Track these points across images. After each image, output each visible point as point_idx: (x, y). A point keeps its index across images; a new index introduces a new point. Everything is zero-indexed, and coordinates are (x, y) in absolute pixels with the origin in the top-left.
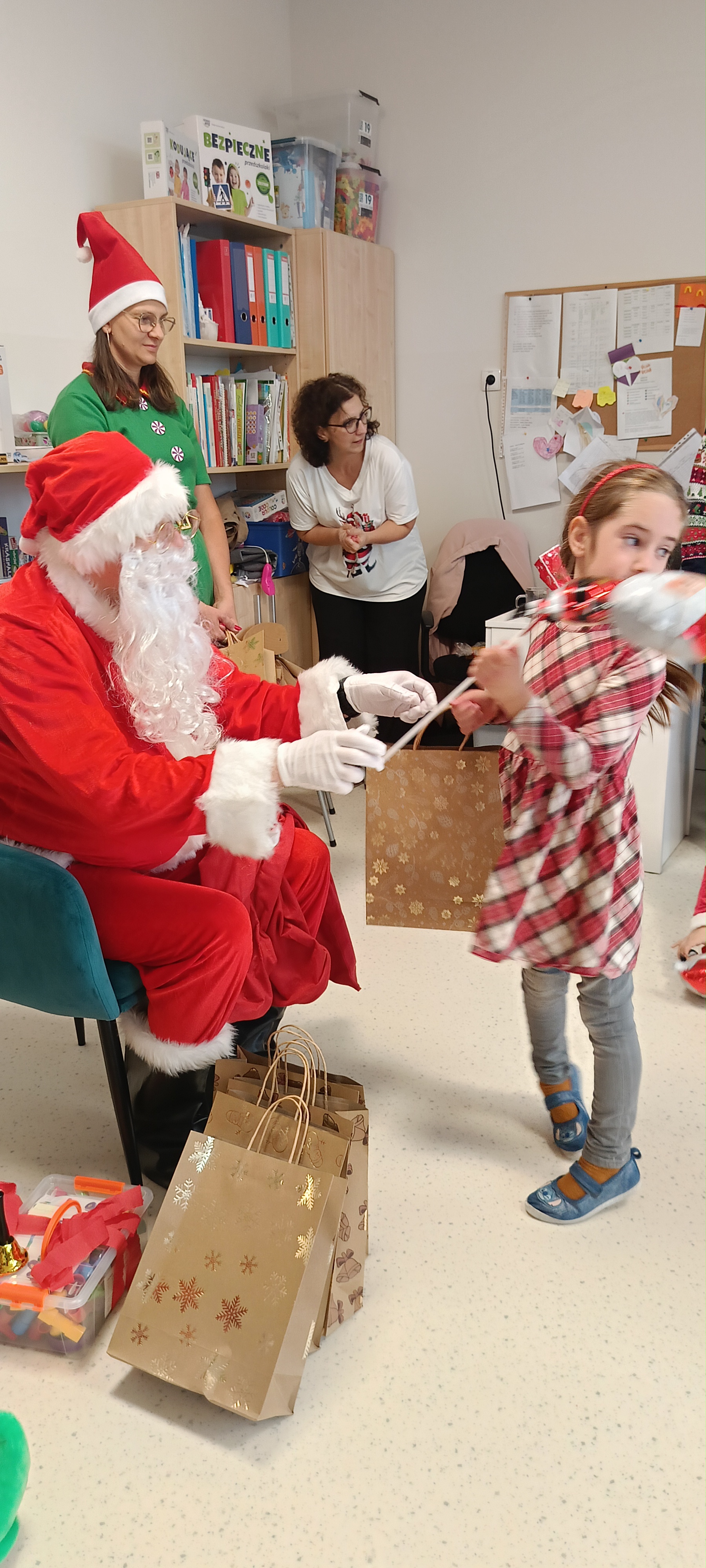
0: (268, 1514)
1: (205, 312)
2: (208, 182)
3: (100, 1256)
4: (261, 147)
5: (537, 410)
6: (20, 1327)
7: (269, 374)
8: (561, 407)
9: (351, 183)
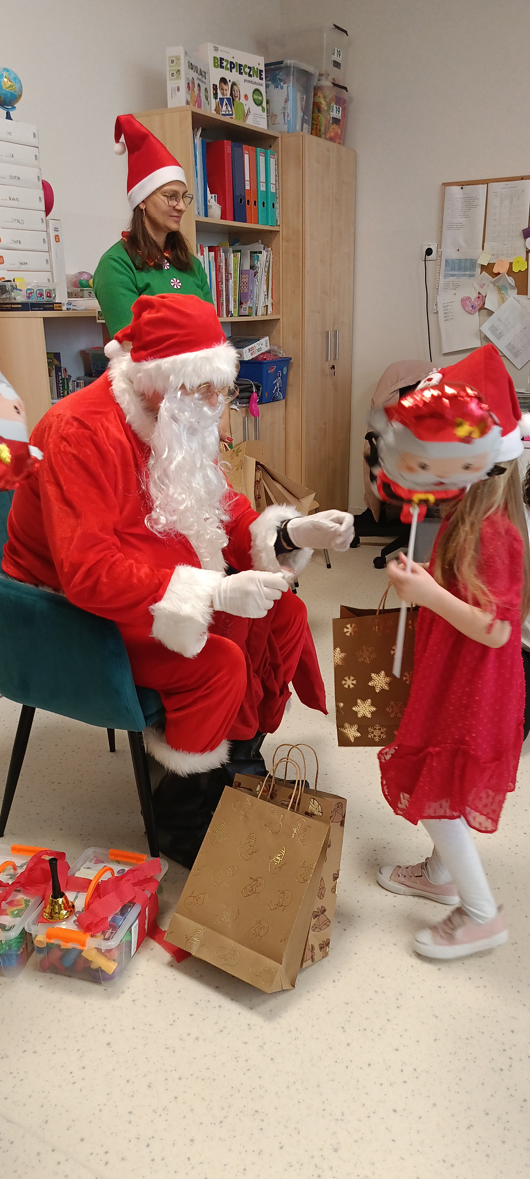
0: (257, 1111)
1: (212, 197)
2: (216, 95)
3: (129, 910)
4: (257, 68)
5: (464, 275)
6: (69, 961)
7: (258, 246)
8: (484, 272)
9: (325, 97)
